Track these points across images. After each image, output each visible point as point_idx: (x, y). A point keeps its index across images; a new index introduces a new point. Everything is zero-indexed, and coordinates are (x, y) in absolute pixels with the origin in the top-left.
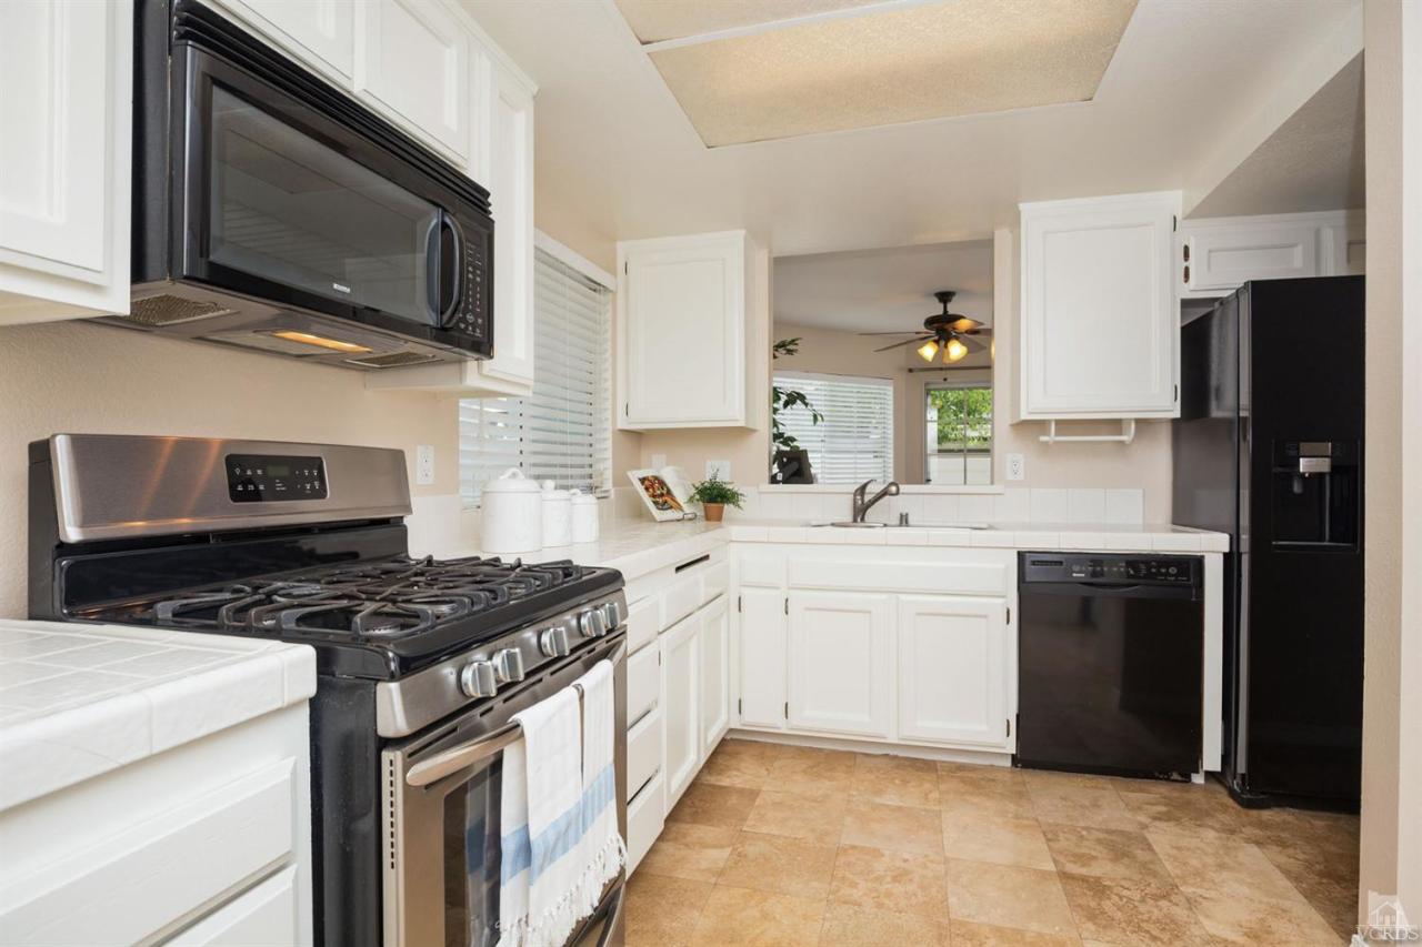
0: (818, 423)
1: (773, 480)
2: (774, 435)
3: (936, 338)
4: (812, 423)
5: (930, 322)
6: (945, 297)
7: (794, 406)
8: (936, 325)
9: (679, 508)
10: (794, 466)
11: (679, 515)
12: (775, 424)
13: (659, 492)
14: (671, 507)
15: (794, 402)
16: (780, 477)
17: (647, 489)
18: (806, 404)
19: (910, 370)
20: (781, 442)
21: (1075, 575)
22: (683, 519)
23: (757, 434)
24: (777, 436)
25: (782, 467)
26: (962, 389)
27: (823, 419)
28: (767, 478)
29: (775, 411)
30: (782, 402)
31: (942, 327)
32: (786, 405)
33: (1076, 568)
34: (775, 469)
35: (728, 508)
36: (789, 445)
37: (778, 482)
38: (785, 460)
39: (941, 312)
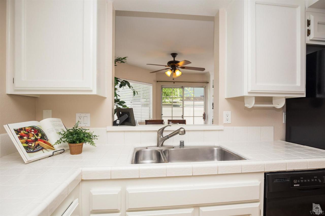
0: (135, 95)
1: (115, 124)
2: (115, 100)
3: (171, 69)
4: (133, 95)
5: (170, 63)
6: (174, 55)
7: (125, 87)
8: (171, 64)
9: (51, 147)
10: (126, 116)
11: (50, 153)
12: (116, 95)
13: (33, 138)
14: (43, 148)
15: (125, 85)
16: (118, 122)
17: (21, 137)
18: (130, 87)
19: (157, 82)
20: (118, 104)
21: (295, 185)
22: (53, 155)
23: (106, 99)
24: (116, 101)
25: (119, 116)
26: (171, 88)
27: (137, 93)
28: (111, 123)
29: (116, 89)
30: (119, 85)
31: (173, 65)
32: (121, 86)
33: (295, 181)
34: (116, 117)
35: (86, 145)
36: (122, 105)
37: (117, 125)
38: (121, 113)
39: (173, 60)
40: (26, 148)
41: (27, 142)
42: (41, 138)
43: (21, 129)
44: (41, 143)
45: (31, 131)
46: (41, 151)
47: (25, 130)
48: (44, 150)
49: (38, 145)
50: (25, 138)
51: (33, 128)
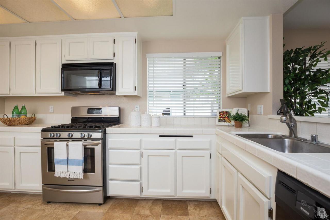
9: (230, 121)
13: (224, 116)
40: (219, 120)
41: (221, 118)
42: (228, 117)
43: (222, 112)
44: (226, 119)
45: (225, 113)
46: (224, 122)
47: (223, 113)
48: (225, 122)
49: (225, 119)
50: (221, 116)
51: (227, 112)
